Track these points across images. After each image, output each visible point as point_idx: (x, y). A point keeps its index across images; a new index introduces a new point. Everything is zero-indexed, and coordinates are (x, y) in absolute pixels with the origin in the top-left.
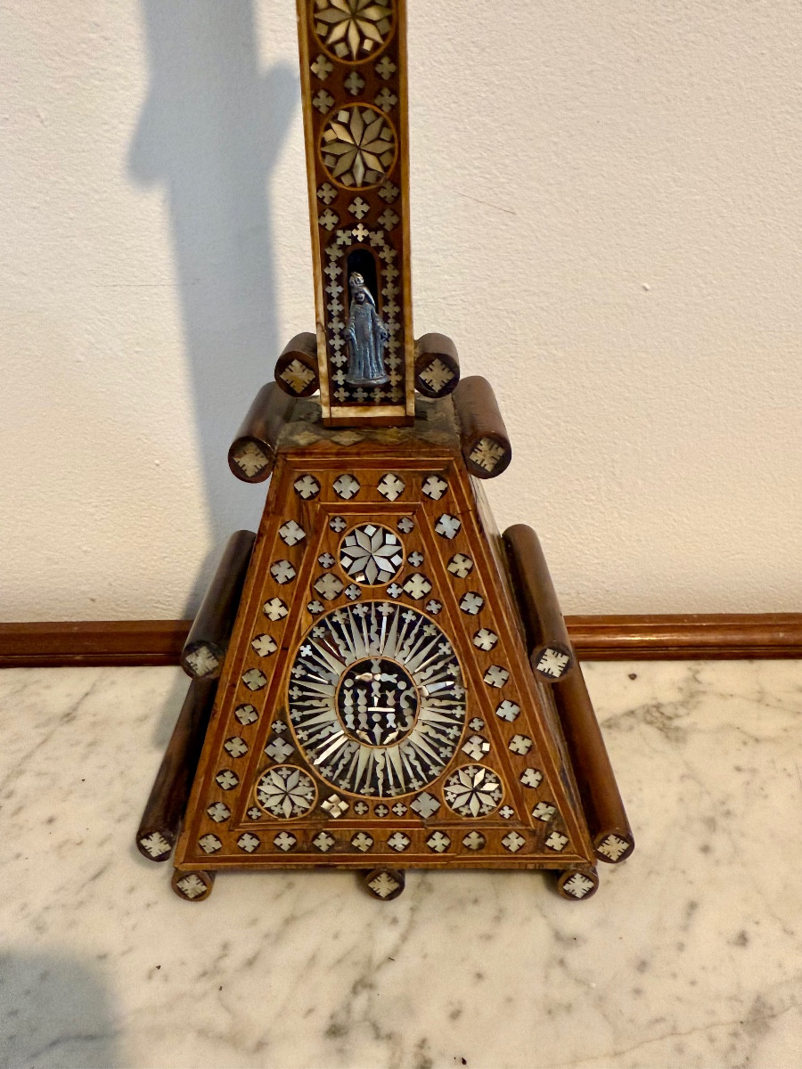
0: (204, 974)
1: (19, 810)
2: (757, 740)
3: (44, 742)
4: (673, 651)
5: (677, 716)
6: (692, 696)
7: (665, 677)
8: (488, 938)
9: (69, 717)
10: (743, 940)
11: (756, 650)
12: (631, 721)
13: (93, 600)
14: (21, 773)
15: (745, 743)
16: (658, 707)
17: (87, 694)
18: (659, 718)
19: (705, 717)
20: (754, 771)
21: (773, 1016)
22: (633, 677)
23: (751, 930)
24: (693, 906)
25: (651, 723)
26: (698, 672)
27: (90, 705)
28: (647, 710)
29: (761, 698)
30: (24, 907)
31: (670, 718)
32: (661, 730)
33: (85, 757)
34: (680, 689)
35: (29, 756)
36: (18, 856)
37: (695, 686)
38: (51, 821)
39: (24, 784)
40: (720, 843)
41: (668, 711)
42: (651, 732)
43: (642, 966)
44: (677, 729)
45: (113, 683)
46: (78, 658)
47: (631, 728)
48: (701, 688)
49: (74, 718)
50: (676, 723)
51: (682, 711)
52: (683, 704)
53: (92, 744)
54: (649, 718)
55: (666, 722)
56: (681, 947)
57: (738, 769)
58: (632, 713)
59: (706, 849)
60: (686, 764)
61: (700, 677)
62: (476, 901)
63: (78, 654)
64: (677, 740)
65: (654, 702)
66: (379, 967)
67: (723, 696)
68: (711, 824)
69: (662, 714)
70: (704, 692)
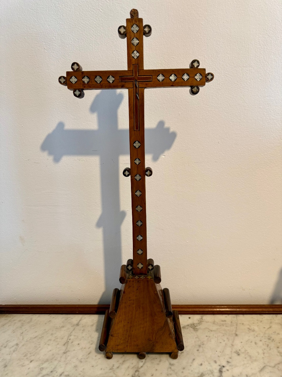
0: (110, 369)
1: (72, 342)
2: (211, 331)
3: (74, 329)
4: (198, 312)
5: (197, 326)
6: (200, 322)
7: (196, 318)
8: (158, 364)
9: (78, 325)
10: (201, 365)
11: (215, 313)
12: (188, 327)
13: (79, 300)
14: (71, 335)
15: (209, 331)
16: (193, 324)
17: (80, 320)
18: (194, 327)
19: (202, 326)
20: (210, 337)
21: (204, 375)
22: (190, 318)
23: (203, 363)
24: (194, 359)
25: (192, 327)
26: (203, 317)
27: (81, 322)
28: (191, 325)
29: (214, 323)
30: (77, 359)
31: (195, 326)
32: (193, 329)
33: (82, 333)
34: (199, 321)
35: (72, 332)
36: (74, 350)
37: (202, 320)
38: (79, 344)
39: (72, 337)
40: (201, 349)
41: (195, 325)
42: (191, 329)
43: (184, 368)
44: (196, 328)
45: (85, 318)
46: (77, 312)
47: (188, 328)
48: (203, 320)
49: (79, 325)
50: (197, 327)
51: (198, 325)
52: (199, 324)
53: (83, 330)
54: (191, 326)
55: (195, 327)
56: (191, 366)
57: (207, 336)
58: (188, 325)
59: (198, 350)
60: (197, 335)
61: (203, 318)
62: (156, 359)
63: (77, 311)
64: (196, 331)
65: (193, 323)
66: (140, 368)
67: (207, 322)
68: (200, 346)
69: (194, 325)
70: (203, 321)
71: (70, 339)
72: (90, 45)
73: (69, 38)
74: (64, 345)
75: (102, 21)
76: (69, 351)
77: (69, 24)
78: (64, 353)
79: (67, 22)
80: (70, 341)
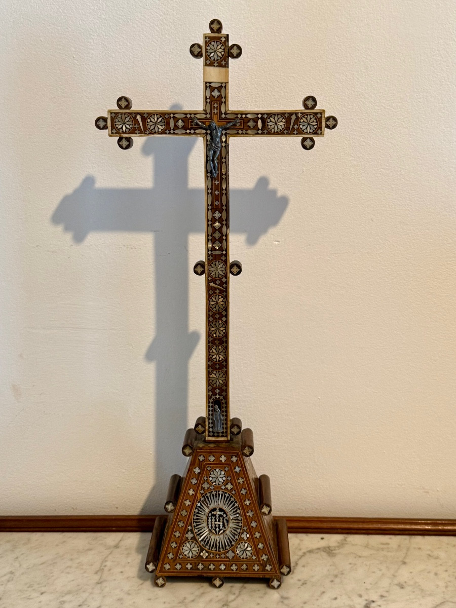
0: (180, 603)
1: (110, 570)
2: (360, 557)
3: (111, 553)
4: (339, 530)
5: (335, 550)
6: (341, 545)
7: (333, 539)
8: (262, 597)
9: (117, 546)
10: (336, 599)
12: (317, 551)
14: (106, 561)
15: (355, 557)
16: (329, 547)
17: (120, 541)
18: (328, 551)
19: (345, 551)
20: (355, 564)
22: (322, 539)
23: (339, 597)
24: (324, 592)
25: (325, 551)
26: (346, 538)
27: (122, 543)
28: (325, 548)
29: (367, 546)
30: (122, 590)
31: (332, 550)
32: (327, 553)
33: (127, 557)
34: (338, 543)
35: (107, 557)
36: (115, 580)
38: (121, 573)
39: (108, 564)
41: (331, 548)
42: (324, 554)
43: (305, 603)
44: (333, 553)
45: (129, 537)
46: (114, 529)
47: (317, 553)
48: (346, 542)
49: (118, 547)
50: (334, 552)
51: (337, 548)
52: (338, 547)
53: (128, 554)
54: (324, 550)
55: (330, 552)
56: (317, 600)
57: (350, 564)
58: (319, 548)
59: (332, 581)
60: (333, 562)
61: (347, 539)
62: (259, 590)
63: (114, 527)
64: (332, 556)
66: (230, 602)
67: (353, 545)
68: (336, 576)
69: (329, 549)
70: (347, 544)
71: (105, 566)
72: (152, 54)
73: (115, 42)
74: (96, 573)
75: (173, 14)
76: (105, 581)
77: (116, 18)
78: (98, 583)
79: (113, 15)
80: (106, 569)
